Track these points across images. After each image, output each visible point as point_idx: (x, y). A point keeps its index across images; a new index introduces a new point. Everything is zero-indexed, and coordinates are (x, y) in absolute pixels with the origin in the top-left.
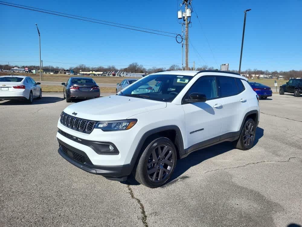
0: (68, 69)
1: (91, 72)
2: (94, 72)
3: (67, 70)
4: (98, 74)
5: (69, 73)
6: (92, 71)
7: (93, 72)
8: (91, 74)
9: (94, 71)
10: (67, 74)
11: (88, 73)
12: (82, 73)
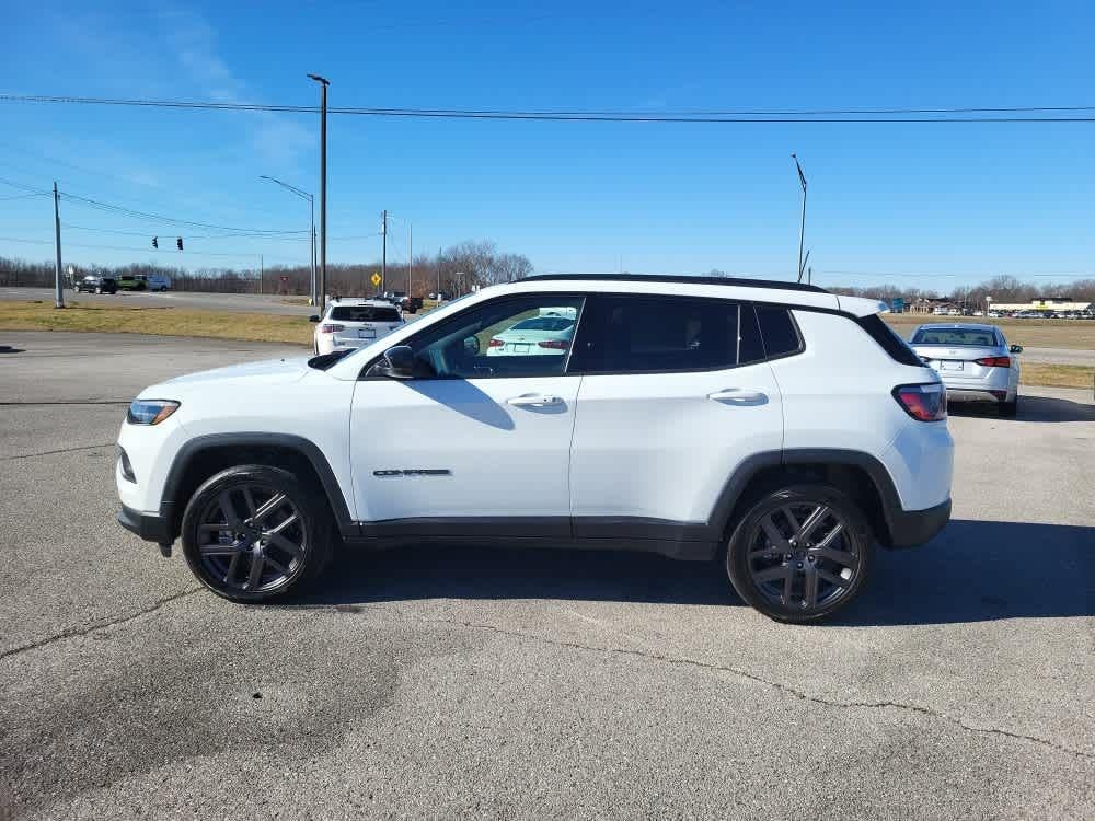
0: (948, 296)
1: (1036, 305)
2: (1049, 305)
3: (944, 300)
4: (1067, 313)
5: (945, 310)
6: (1043, 300)
7: (1046, 303)
8: (1038, 311)
9: (1047, 299)
10: (937, 311)
11: (1025, 307)
12: (1000, 307)
